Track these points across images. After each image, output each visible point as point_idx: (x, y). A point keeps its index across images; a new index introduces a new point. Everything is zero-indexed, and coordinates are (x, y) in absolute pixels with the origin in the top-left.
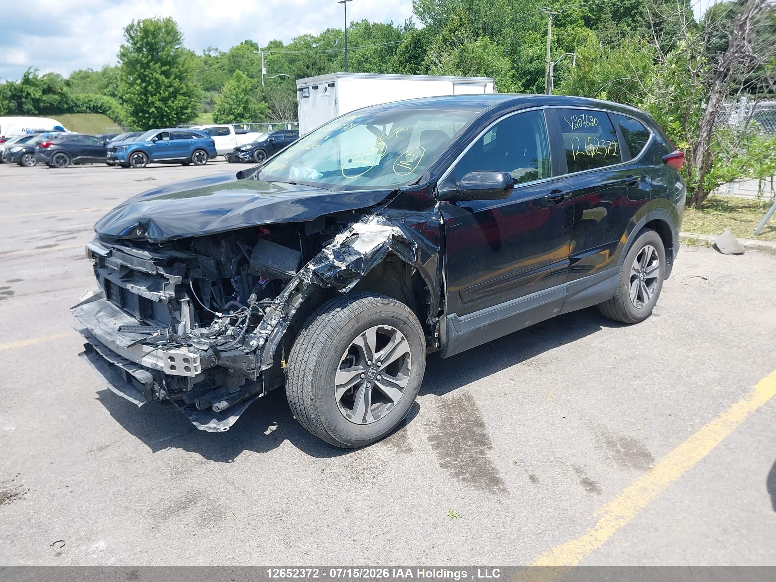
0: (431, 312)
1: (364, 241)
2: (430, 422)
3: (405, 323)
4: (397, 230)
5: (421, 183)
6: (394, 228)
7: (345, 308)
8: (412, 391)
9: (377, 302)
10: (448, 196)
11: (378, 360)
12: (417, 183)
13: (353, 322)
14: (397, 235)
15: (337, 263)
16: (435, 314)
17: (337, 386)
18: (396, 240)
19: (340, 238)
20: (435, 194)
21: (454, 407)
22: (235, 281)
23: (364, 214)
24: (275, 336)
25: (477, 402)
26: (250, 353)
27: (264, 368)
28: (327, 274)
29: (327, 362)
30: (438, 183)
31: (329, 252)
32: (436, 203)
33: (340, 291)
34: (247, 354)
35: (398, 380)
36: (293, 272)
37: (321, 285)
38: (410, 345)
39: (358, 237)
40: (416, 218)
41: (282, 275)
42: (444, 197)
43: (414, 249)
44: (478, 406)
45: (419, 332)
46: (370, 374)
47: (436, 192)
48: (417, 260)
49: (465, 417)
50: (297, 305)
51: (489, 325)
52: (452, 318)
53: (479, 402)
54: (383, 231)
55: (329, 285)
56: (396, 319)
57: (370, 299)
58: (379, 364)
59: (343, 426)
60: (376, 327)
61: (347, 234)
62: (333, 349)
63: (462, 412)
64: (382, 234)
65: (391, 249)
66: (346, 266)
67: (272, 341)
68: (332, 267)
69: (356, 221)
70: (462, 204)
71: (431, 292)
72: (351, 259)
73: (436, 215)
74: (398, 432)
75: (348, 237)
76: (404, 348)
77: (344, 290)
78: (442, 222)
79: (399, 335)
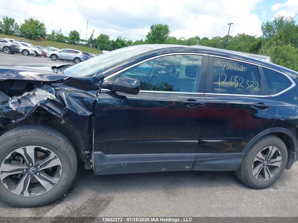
1: (37, 99)
6: (52, 95)
12: (91, 76)
14: (51, 99)
15: (11, 106)
17: (2, 172)
23: (46, 85)
30: (105, 79)
46: (31, 171)
52: (98, 154)
56: (50, 145)
58: (39, 167)
60: (35, 146)
65: (39, 105)
66: (16, 109)
68: (8, 107)
76: (57, 162)
77: (14, 121)
79: (53, 155)
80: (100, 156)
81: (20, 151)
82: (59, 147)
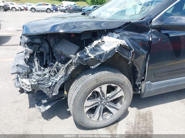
0: (138, 80)
1: (106, 45)
2: (129, 122)
3: (122, 84)
4: (123, 42)
5: (144, 20)
6: (122, 41)
7: (93, 74)
8: (123, 111)
9: (109, 74)
10: (157, 27)
11: (108, 97)
12: (142, 19)
13: (95, 82)
14: (122, 44)
15: (90, 55)
16: (140, 80)
17: (85, 107)
18: (121, 47)
19: (96, 43)
20: (150, 26)
21: (142, 117)
22: (56, 55)
23: (110, 32)
24: (60, 82)
25: (153, 117)
26: (48, 88)
27: (54, 94)
28: (85, 59)
29: (80, 97)
30: (153, 20)
31: (88, 49)
32: (150, 30)
33: (91, 67)
34: (46, 88)
35: (116, 106)
36: (72, 56)
37: (82, 63)
38: (124, 93)
39: (104, 43)
40: (137, 36)
41: (68, 56)
42: (154, 28)
43: (131, 52)
44: (153, 120)
45: (130, 88)
46: (103, 102)
47: (151, 25)
48: (132, 58)
49: (145, 124)
50: (71, 70)
51: (166, 87)
52: (148, 83)
53: (154, 118)
54: (116, 42)
55: (85, 64)
56: (118, 82)
57: (106, 72)
58: (108, 99)
59: (87, 122)
60: (107, 85)
61: (100, 41)
62: (84, 92)
63: (145, 121)
64: (116, 43)
65: (117, 51)
66: (94, 57)
67: (58, 84)
68: (88, 56)
69: (105, 35)
70: (163, 32)
71: (139, 72)
72: (98, 53)
73: (149, 36)
74: (114, 125)
75: (99, 43)
76: (121, 94)
77: (92, 67)
78: (151, 40)
79: (119, 89)
80: (149, 85)
81: (98, 90)
82: (124, 82)
